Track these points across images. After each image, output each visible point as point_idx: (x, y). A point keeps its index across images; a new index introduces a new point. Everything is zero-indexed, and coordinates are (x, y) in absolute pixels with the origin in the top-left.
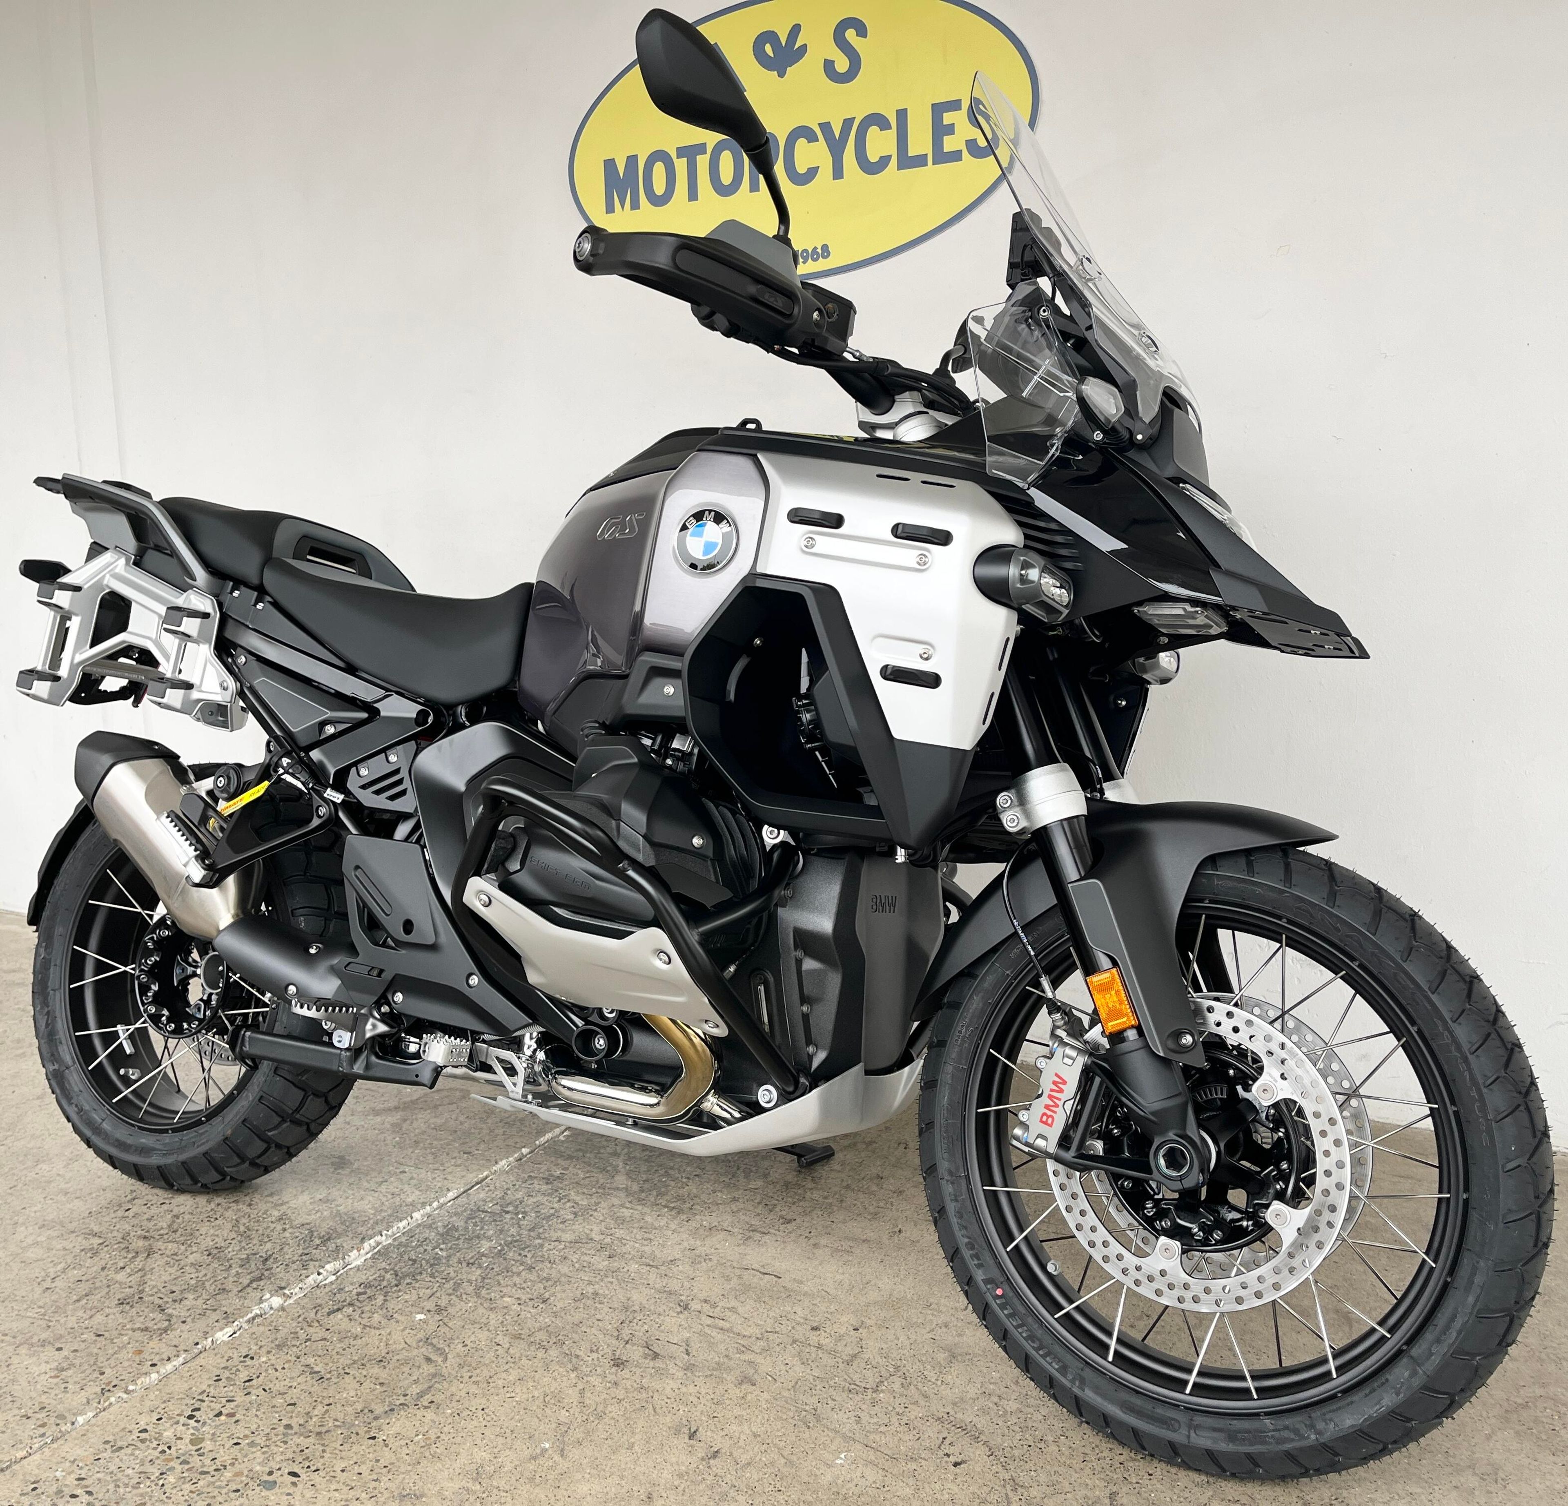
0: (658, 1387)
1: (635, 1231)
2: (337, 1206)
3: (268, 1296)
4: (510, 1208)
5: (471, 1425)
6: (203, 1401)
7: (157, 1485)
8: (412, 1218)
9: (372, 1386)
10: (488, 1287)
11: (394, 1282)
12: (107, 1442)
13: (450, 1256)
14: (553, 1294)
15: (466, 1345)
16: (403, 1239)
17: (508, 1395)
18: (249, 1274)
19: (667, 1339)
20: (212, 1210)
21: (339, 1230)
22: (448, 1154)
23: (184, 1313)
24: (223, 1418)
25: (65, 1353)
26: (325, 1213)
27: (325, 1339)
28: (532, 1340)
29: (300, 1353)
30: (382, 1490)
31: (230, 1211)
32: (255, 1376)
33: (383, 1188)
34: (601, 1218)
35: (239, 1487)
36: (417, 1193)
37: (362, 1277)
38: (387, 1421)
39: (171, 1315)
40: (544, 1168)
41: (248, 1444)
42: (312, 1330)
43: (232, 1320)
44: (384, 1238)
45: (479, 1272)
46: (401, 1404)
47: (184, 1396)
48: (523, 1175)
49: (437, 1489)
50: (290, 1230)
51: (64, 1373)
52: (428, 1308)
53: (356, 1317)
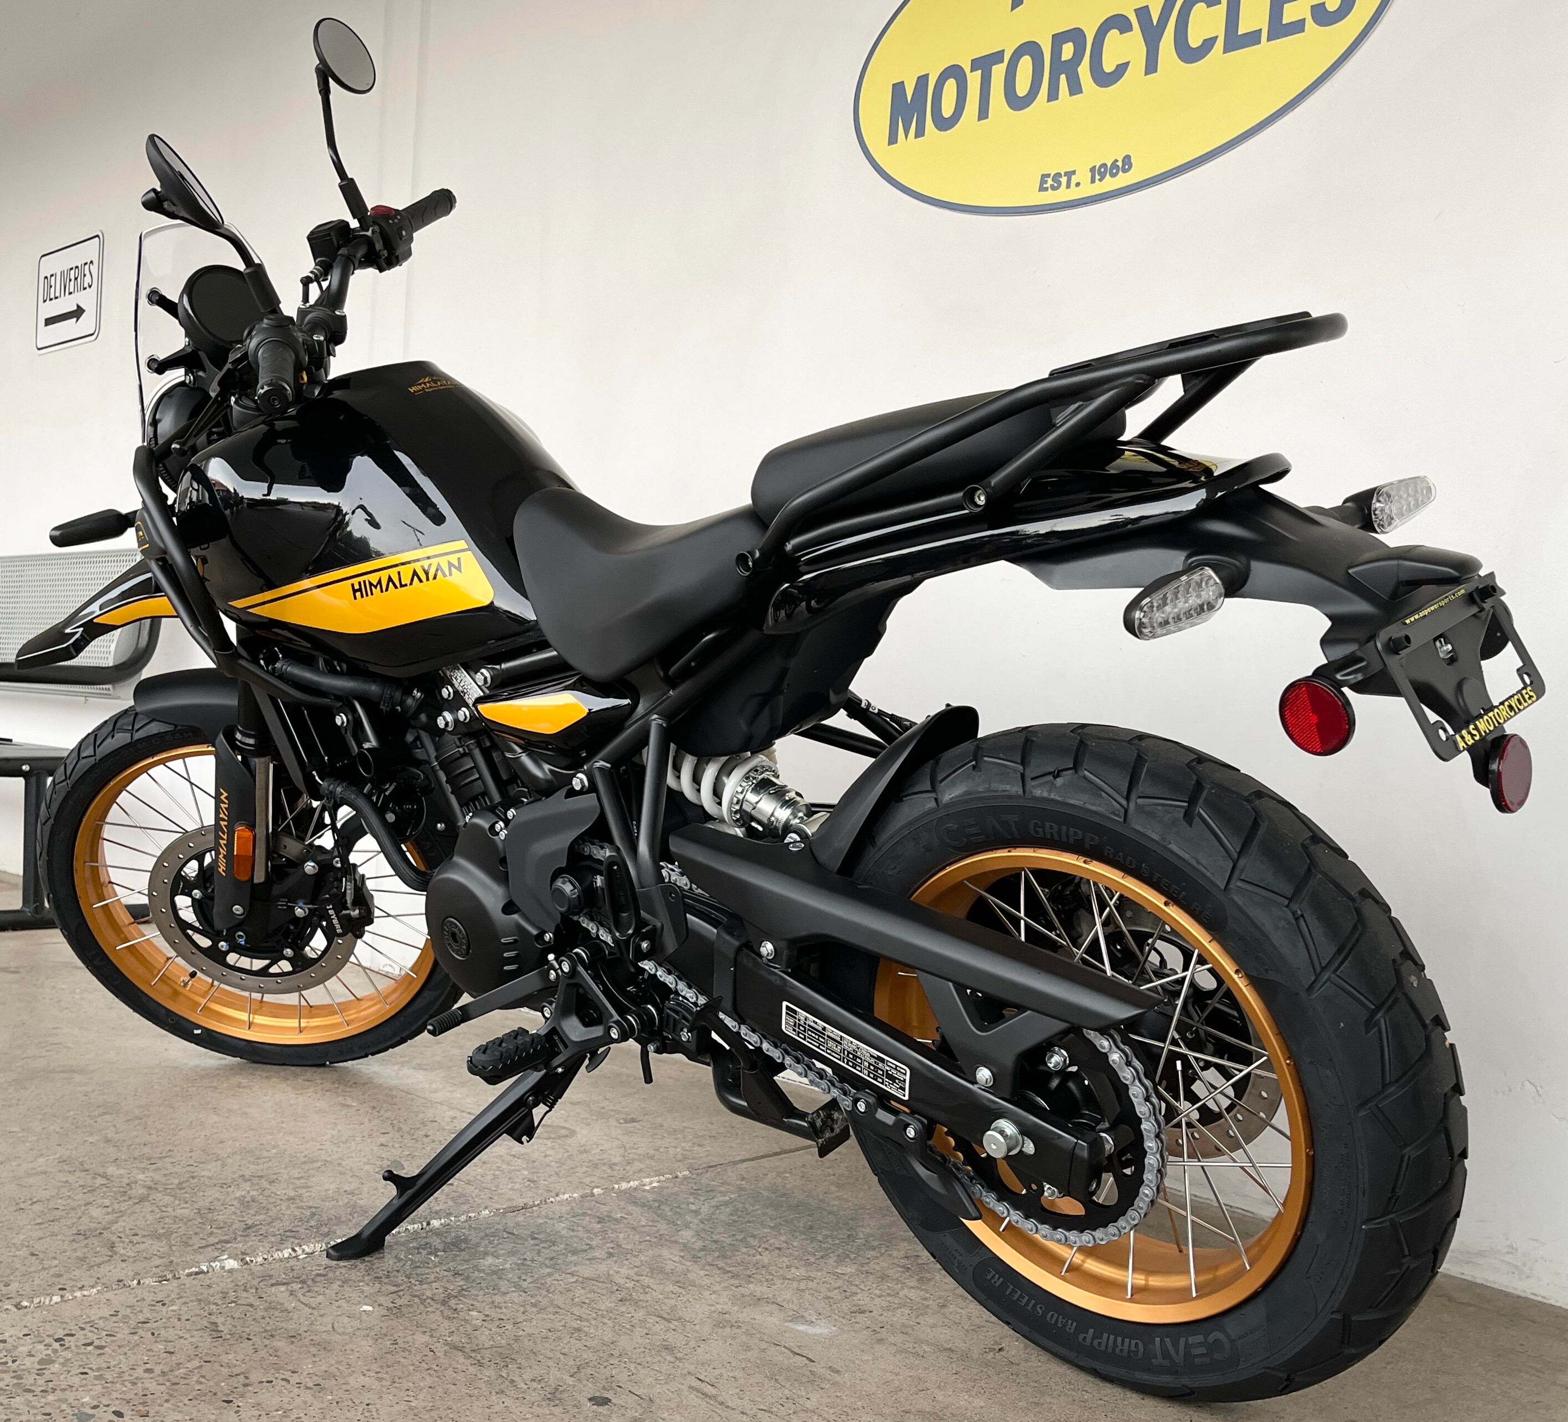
1: (667, 1284)
3: (226, 1257)
4: (541, 1237)
6: (83, 1329)
8: (428, 1224)
9: (266, 1356)
10: (461, 1299)
11: (365, 1274)
13: (443, 1264)
14: (531, 1320)
15: (395, 1345)
17: (408, 1399)
18: (221, 1236)
19: (630, 1390)
21: (344, 1219)
22: (513, 1179)
23: (130, 1254)
24: (90, 1349)
27: (251, 1305)
28: (473, 1355)
29: (215, 1310)
31: (248, 1183)
32: (153, 1321)
34: (637, 1264)
35: (51, 1410)
36: (454, 1204)
38: (256, 1392)
39: (116, 1253)
40: (608, 1210)
41: (95, 1377)
42: (245, 1294)
43: (172, 1268)
45: (462, 1283)
46: (282, 1379)
47: (68, 1322)
48: (579, 1211)
50: (293, 1210)
52: (381, 1302)
53: (300, 1295)
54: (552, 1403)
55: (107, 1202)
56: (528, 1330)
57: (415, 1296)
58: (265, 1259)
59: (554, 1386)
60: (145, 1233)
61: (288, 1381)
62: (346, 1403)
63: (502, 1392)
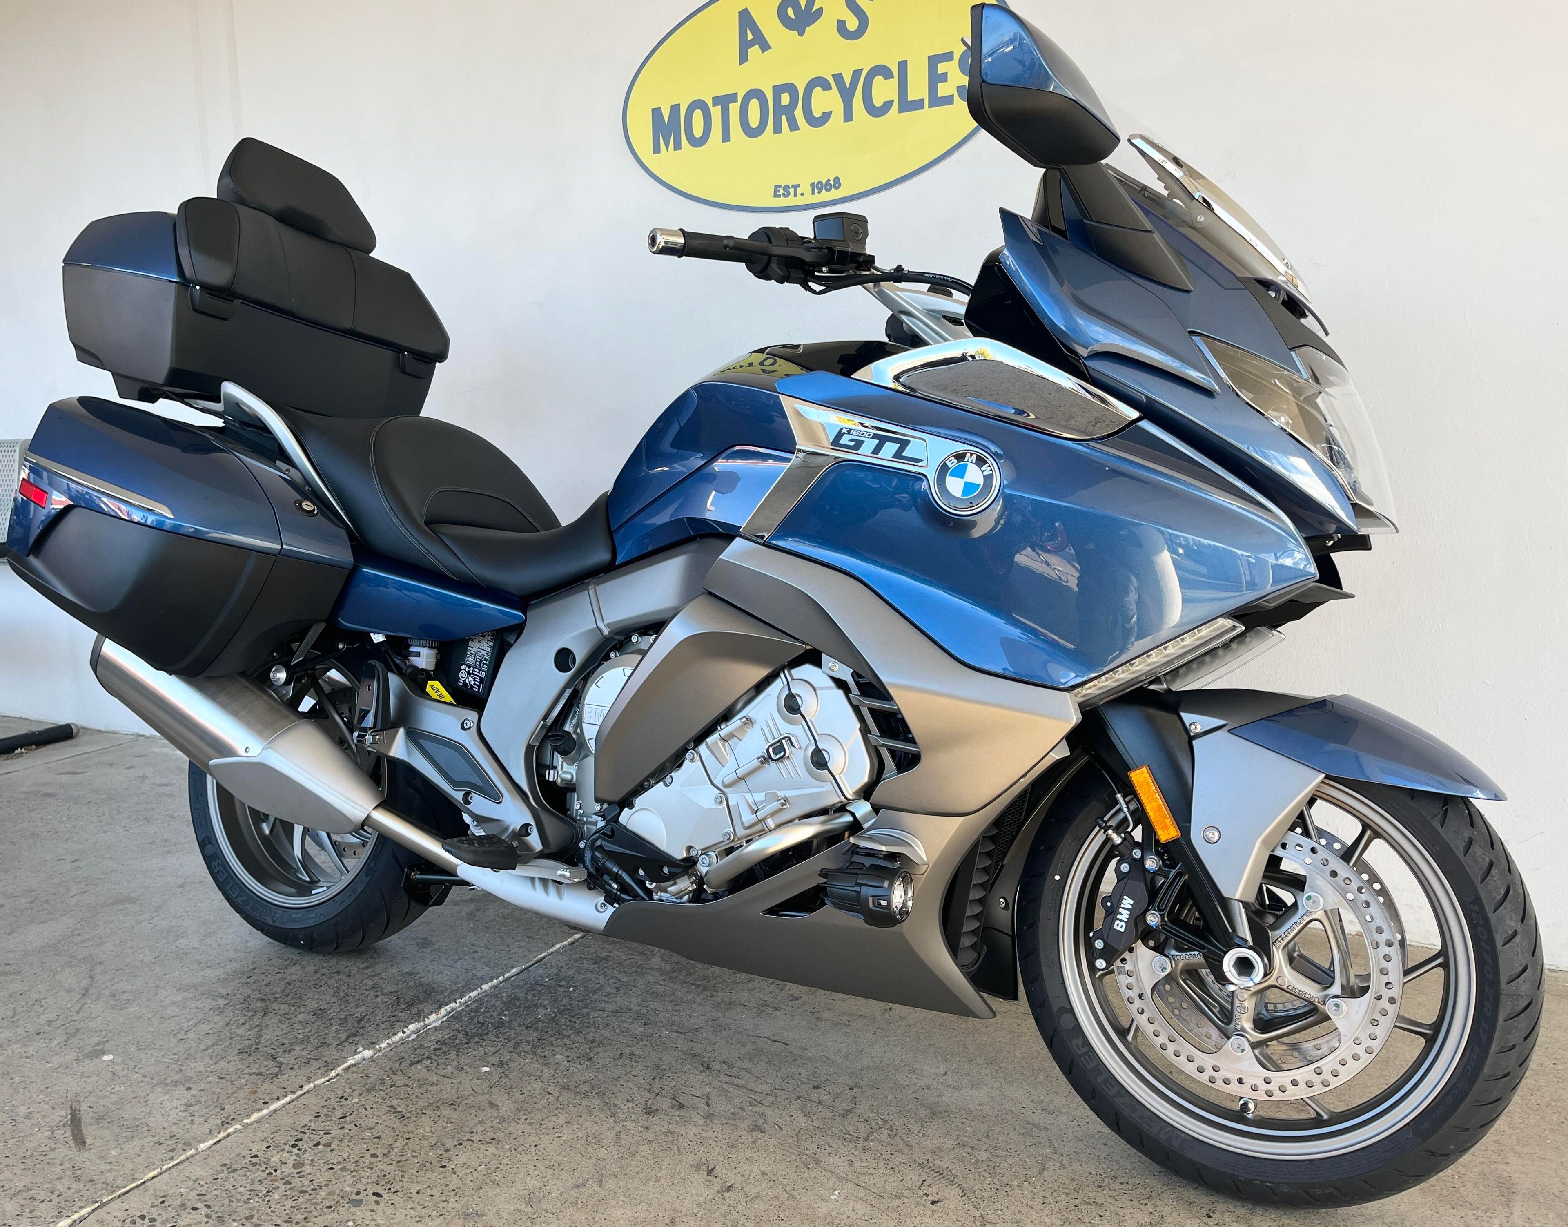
0: (682, 1132)
1: (667, 1004)
2: (421, 978)
3: (361, 1049)
4: (563, 983)
5: (525, 1158)
6: (305, 1133)
7: (264, 1200)
8: (481, 989)
9: (445, 1124)
10: (542, 1046)
11: (465, 1041)
12: (224, 1165)
13: (512, 1021)
14: (597, 1054)
15: (523, 1094)
16: (474, 1006)
17: (557, 1135)
18: (346, 1031)
19: (691, 1093)
20: (318, 978)
21: (421, 997)
22: (513, 938)
23: (292, 1062)
24: (320, 1147)
25: (193, 1092)
26: (410, 984)
27: (407, 1085)
28: (578, 1091)
29: (386, 1096)
30: (450, 1210)
31: (332, 980)
32: (348, 1114)
33: (458, 964)
34: (639, 993)
35: (331, 1204)
36: (487, 969)
37: (439, 1036)
38: (456, 1154)
39: (281, 1063)
40: (592, 950)
41: (340, 1169)
42: (395, 1078)
43: (330, 1068)
44: (458, 1004)
45: (536, 1034)
46: (467, 1140)
47: (289, 1129)
48: (574, 956)
49: (495, 1210)
50: (381, 997)
51: (192, 1108)
52: (492, 1062)
53: (433, 1068)
58: (389, 1044)
59: (643, 1102)
60: (289, 1040)
61: (472, 1140)
62: (521, 1149)
63: (613, 1115)
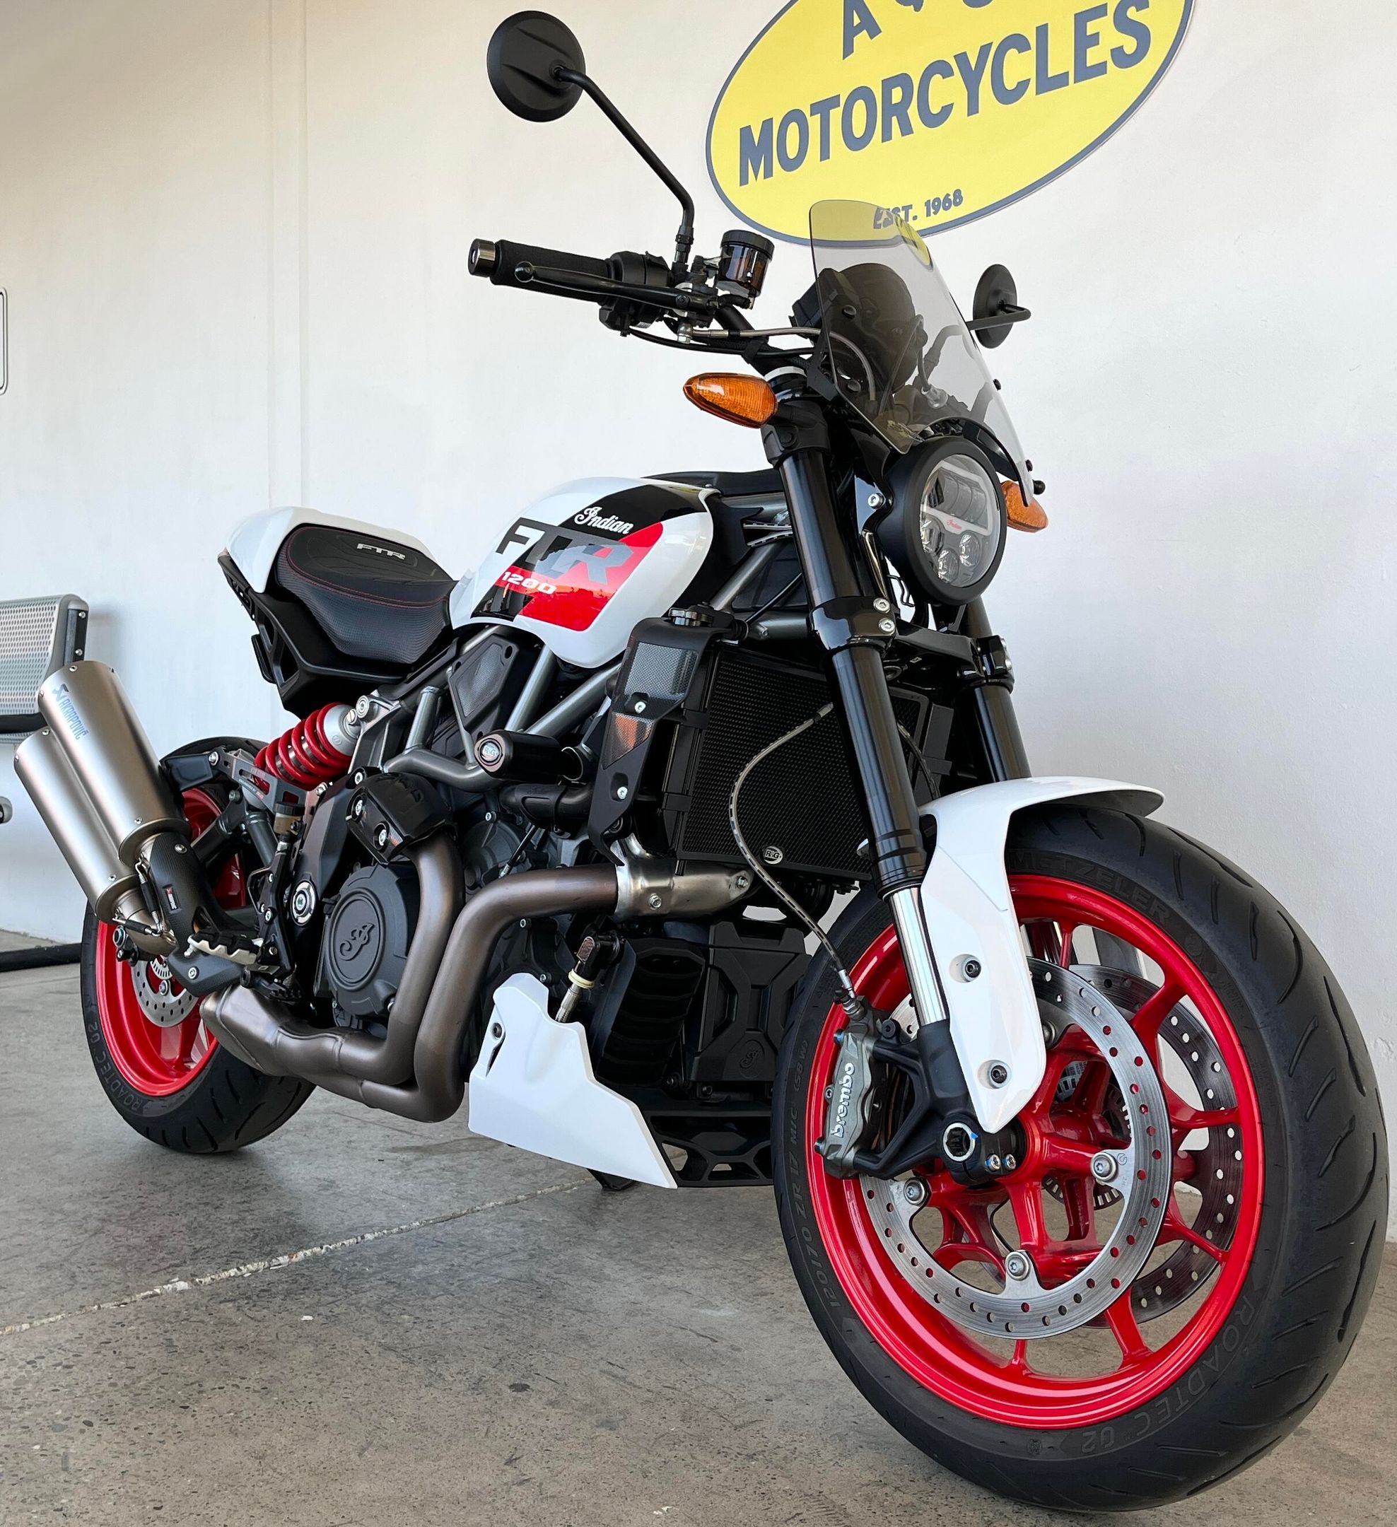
0: (505, 1415)
1: (585, 1278)
2: (299, 1219)
3: (177, 1279)
4: (469, 1243)
5: (288, 1414)
6: (51, 1352)
8: (364, 1238)
9: (218, 1366)
10: (394, 1304)
11: (305, 1288)
15: (334, 1348)
16: (340, 1254)
17: (345, 1396)
18: (172, 1260)
19: (548, 1376)
20: (180, 1207)
21: (284, 1238)
22: (441, 1191)
23: (90, 1281)
24: (59, 1368)
26: (281, 1223)
27: (202, 1322)
28: (404, 1353)
29: (169, 1328)
31: (195, 1210)
32: (114, 1340)
33: (354, 1211)
34: (557, 1263)
35: (30, 1422)
37: (276, 1277)
38: (210, 1397)
39: (76, 1282)
40: (529, 1214)
41: (66, 1391)
42: (196, 1312)
43: (128, 1293)
44: (324, 1251)
45: (395, 1290)
46: (233, 1385)
47: (38, 1345)
48: (502, 1217)
50: (237, 1232)
52: (320, 1312)
53: (246, 1309)
54: (476, 1392)
55: (65, 1236)
56: (455, 1329)
57: (352, 1304)
58: (212, 1279)
59: (478, 1377)
60: (102, 1262)
61: (237, 1386)
62: (290, 1402)
63: (431, 1385)
